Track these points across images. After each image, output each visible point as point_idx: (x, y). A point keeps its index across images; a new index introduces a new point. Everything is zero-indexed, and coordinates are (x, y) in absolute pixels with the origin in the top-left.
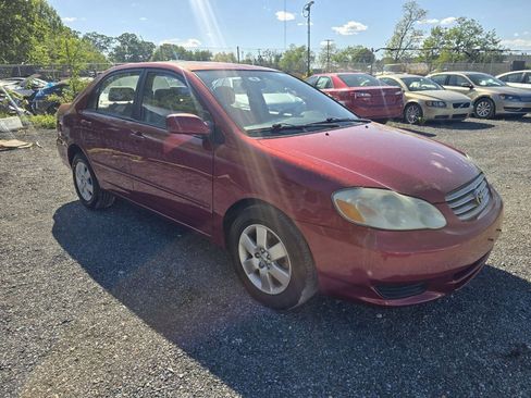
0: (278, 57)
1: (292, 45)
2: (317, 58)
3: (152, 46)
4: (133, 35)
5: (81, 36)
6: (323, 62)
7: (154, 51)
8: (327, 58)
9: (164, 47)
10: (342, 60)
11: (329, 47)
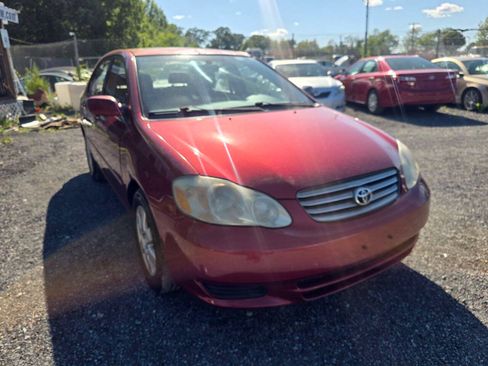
0: (359, 43)
1: (376, 30)
2: (401, 43)
3: (242, 37)
4: (227, 28)
5: (184, 32)
6: (406, 45)
7: (244, 42)
8: (411, 41)
9: (254, 38)
10: (426, 43)
11: (414, 31)
